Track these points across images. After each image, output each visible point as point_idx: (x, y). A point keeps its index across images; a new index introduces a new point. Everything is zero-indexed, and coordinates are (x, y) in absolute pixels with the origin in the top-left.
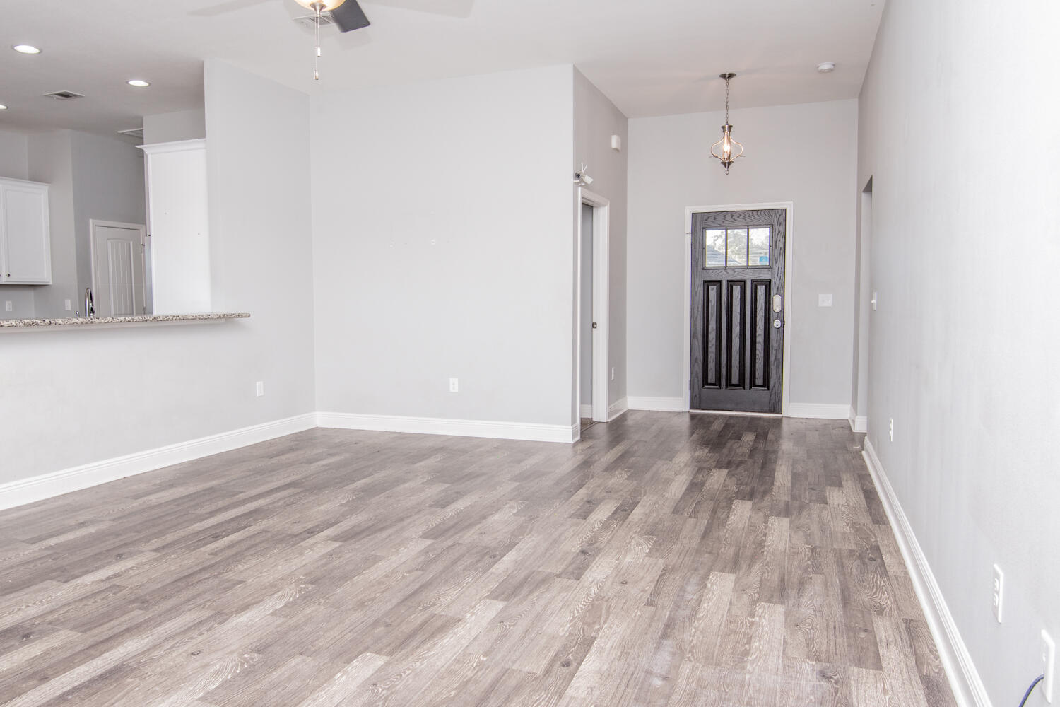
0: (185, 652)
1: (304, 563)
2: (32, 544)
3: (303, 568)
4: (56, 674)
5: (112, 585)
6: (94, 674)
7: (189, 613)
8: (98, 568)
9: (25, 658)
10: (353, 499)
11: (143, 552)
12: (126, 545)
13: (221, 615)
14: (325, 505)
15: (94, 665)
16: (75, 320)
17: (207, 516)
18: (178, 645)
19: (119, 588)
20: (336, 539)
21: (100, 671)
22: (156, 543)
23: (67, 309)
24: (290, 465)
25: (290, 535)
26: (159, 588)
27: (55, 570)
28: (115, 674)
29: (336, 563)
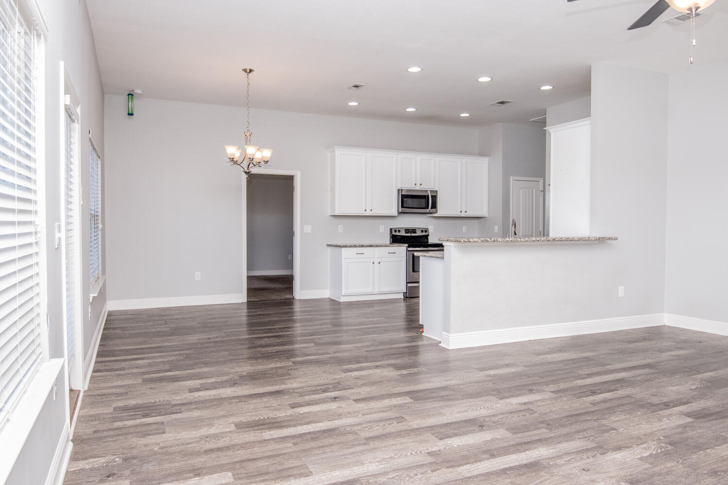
0: (578, 466)
1: (663, 427)
2: (481, 371)
3: (662, 431)
4: (500, 455)
5: (527, 408)
6: (521, 463)
7: (579, 440)
8: (518, 395)
9: (482, 440)
10: (701, 387)
11: (545, 391)
12: (534, 384)
13: (602, 449)
14: (677, 387)
15: (521, 457)
16: (507, 239)
17: (585, 376)
18: (573, 460)
19: (532, 412)
20: (688, 415)
21: (525, 462)
22: (553, 387)
23: (495, 232)
24: (645, 351)
25: (649, 404)
26: (558, 418)
27: (494, 390)
28: (533, 467)
29: (690, 434)
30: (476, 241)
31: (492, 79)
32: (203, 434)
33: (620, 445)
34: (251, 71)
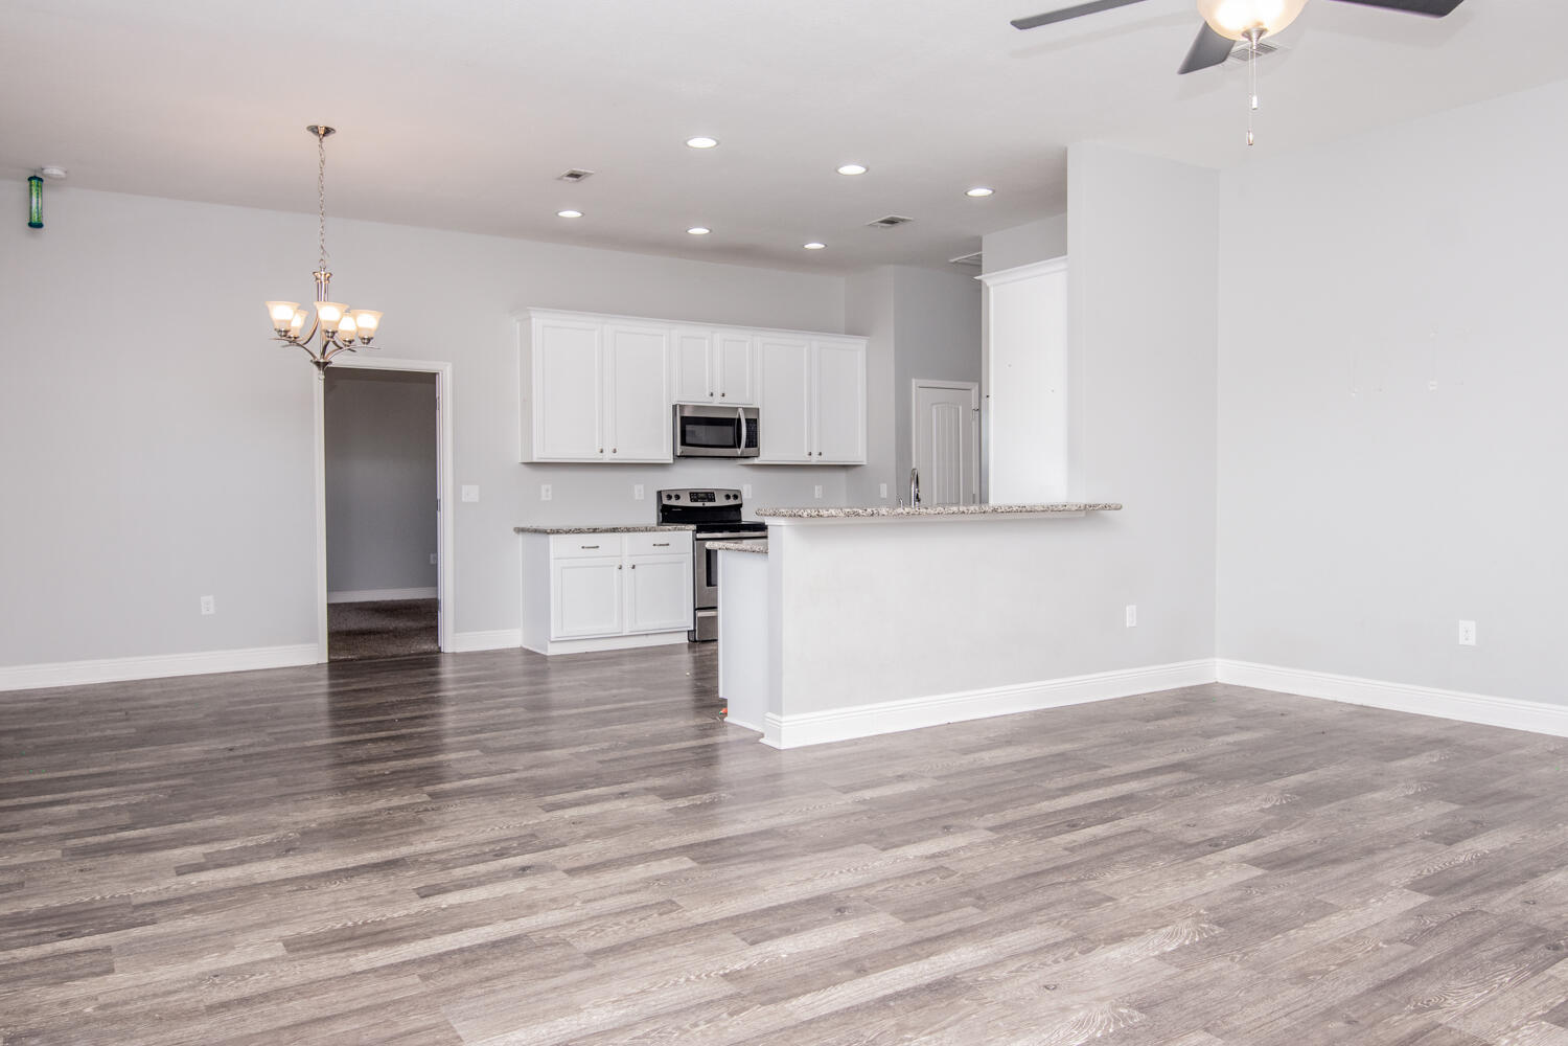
0: (1036, 981)
1: (1205, 890)
2: (845, 793)
3: (1204, 898)
4: (876, 969)
5: (938, 866)
6: (920, 981)
7: (1038, 926)
8: (921, 840)
9: (839, 939)
10: (1282, 805)
11: (976, 829)
12: (954, 814)
13: (1084, 941)
14: (1235, 807)
15: (920, 969)
16: (900, 510)
17: (1059, 793)
18: (1025, 969)
19: (947, 872)
20: (1256, 862)
21: (927, 979)
22: (992, 819)
23: (882, 496)
24: (1176, 735)
25: (1181, 843)
26: (998, 883)
27: (871, 832)
28: (944, 988)
29: (1258, 900)
30: (834, 513)
31: (867, 170)
32: (205, 968)
33: (1121, 931)
34: (328, 131)
